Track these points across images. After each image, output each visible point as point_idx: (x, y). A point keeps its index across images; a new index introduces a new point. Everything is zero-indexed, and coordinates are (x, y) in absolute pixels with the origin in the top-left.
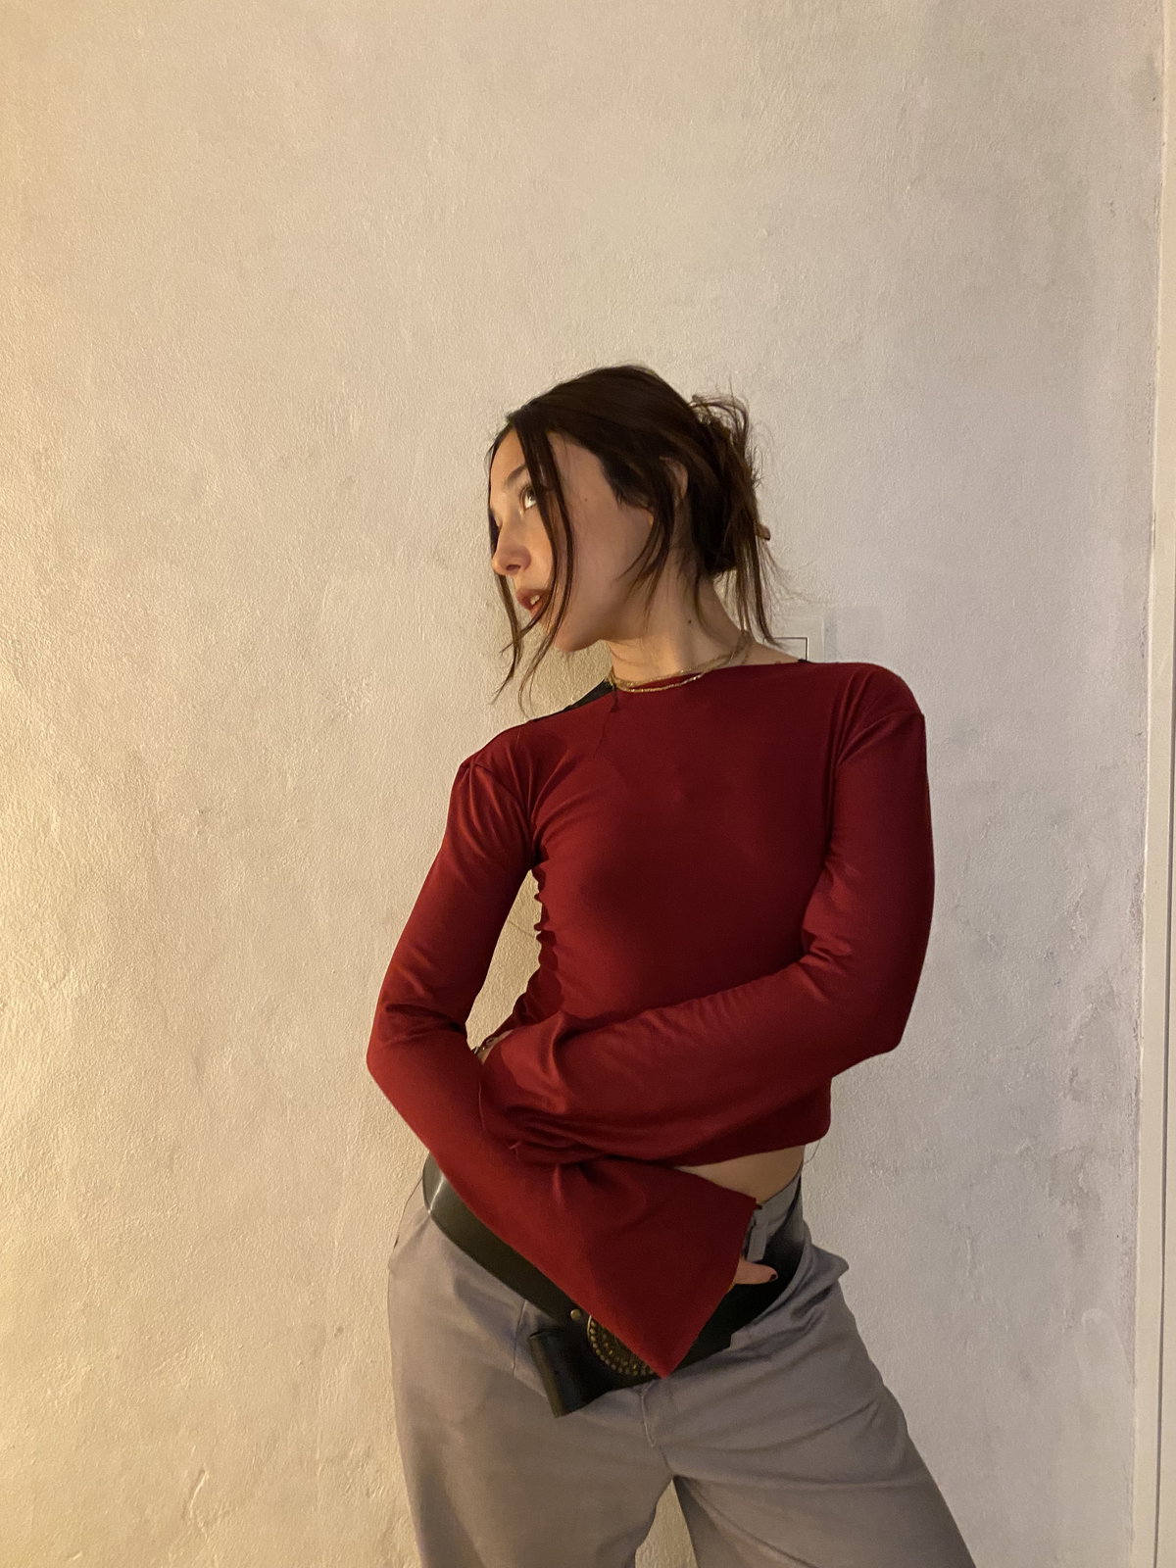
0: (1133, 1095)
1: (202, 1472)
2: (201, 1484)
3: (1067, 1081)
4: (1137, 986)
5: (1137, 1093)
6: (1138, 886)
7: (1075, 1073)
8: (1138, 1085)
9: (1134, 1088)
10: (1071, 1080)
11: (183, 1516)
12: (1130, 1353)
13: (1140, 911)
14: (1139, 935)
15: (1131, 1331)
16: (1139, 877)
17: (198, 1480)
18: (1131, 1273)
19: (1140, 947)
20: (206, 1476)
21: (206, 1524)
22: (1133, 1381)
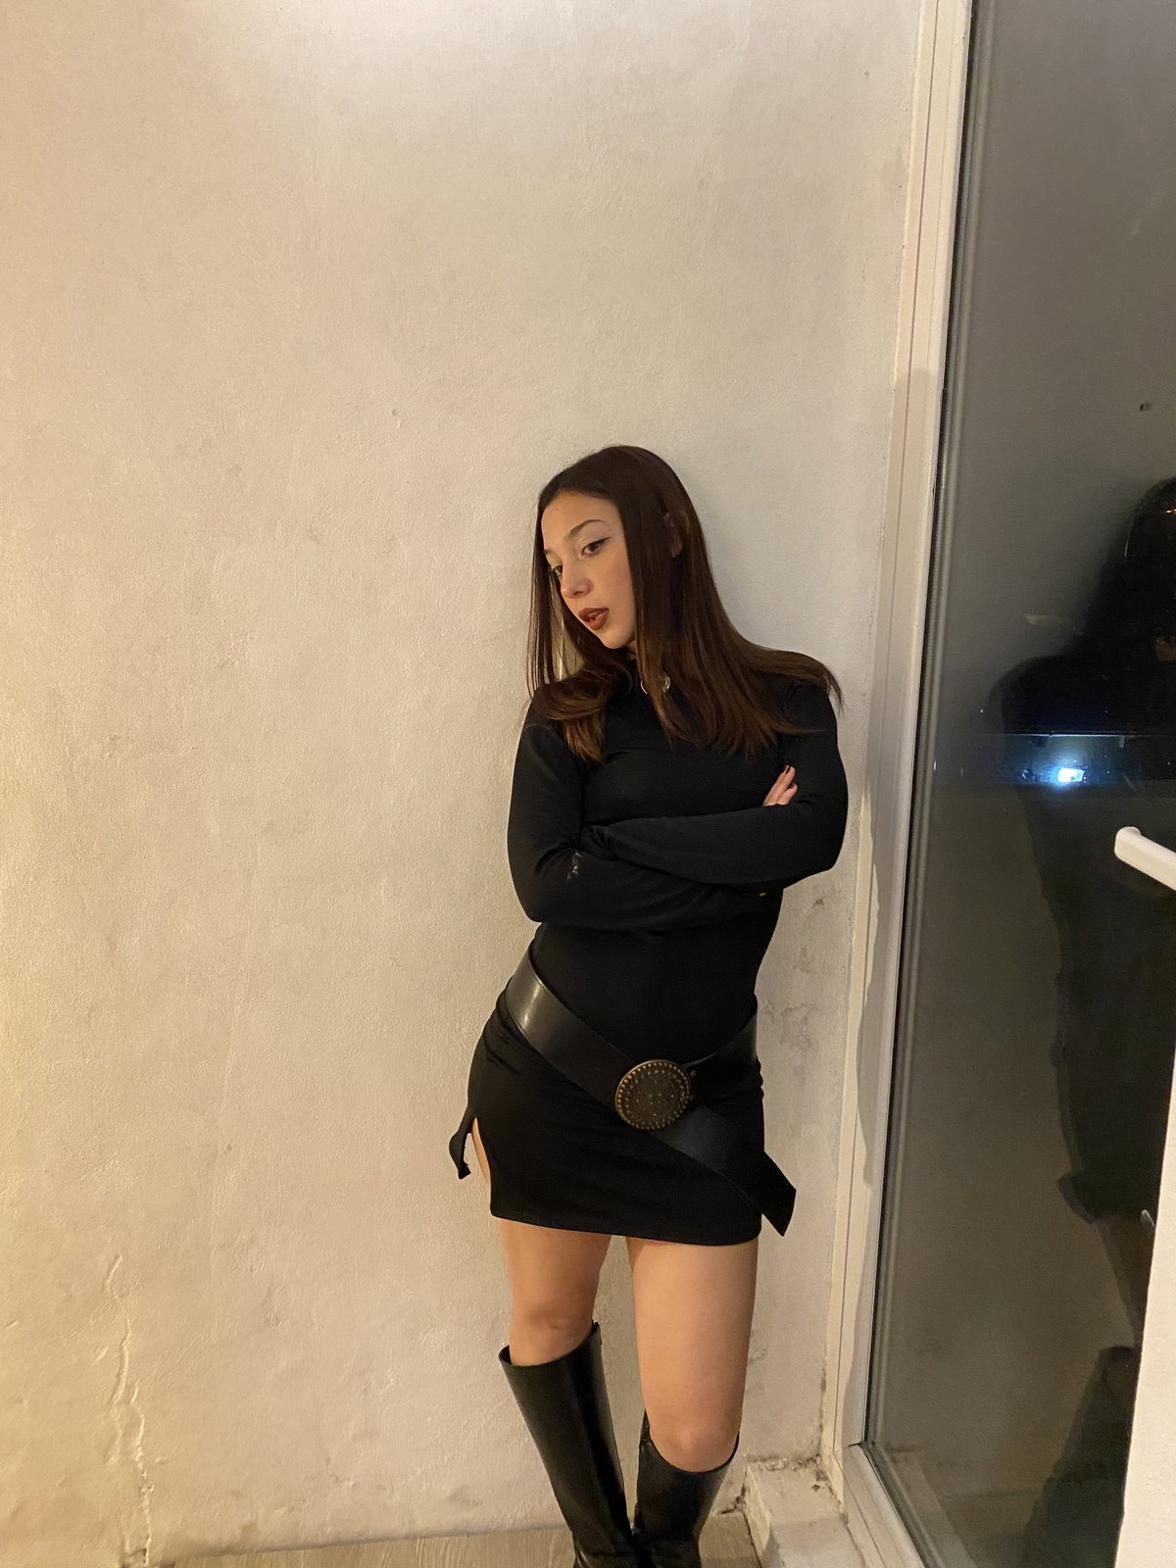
1: (117, 1257)
2: (117, 1266)
10: (804, 956)
11: (103, 1290)
12: (835, 1155)
15: (837, 1140)
17: (114, 1264)
18: (839, 1099)
20: (121, 1259)
21: (121, 1296)
22: (836, 1176)
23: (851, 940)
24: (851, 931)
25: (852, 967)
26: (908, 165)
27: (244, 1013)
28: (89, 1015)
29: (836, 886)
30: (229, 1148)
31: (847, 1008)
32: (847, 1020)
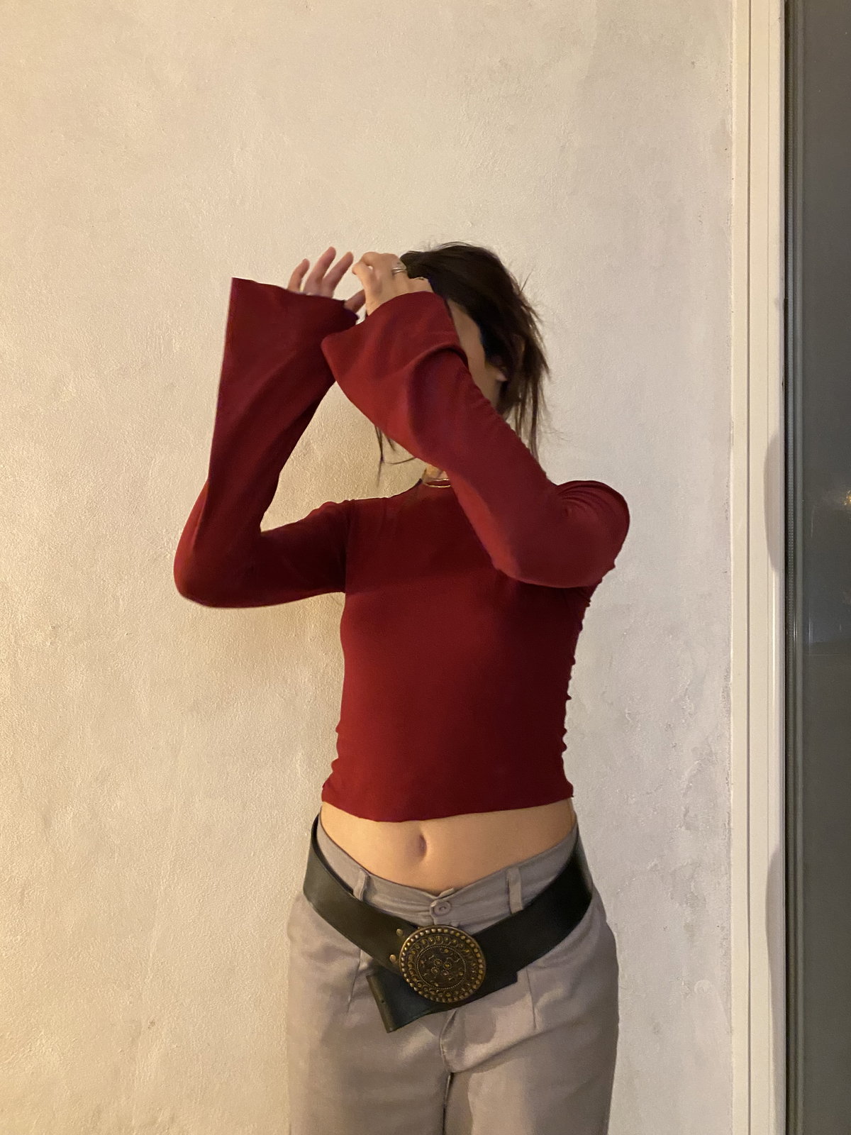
0: (727, 825)
3: (682, 816)
4: (727, 747)
5: (729, 824)
6: (727, 678)
7: (687, 811)
8: (729, 817)
9: (727, 820)
10: (685, 815)
12: (728, 1011)
13: (728, 696)
14: (729, 712)
15: (729, 995)
16: (728, 671)
18: (727, 954)
19: (730, 720)
22: (730, 1032)
23: (729, 800)
24: (729, 791)
25: (732, 825)
26: (731, 132)
27: (170, 887)
28: (22, 894)
29: (713, 750)
30: (153, 1023)
31: (729, 864)
32: (730, 875)
